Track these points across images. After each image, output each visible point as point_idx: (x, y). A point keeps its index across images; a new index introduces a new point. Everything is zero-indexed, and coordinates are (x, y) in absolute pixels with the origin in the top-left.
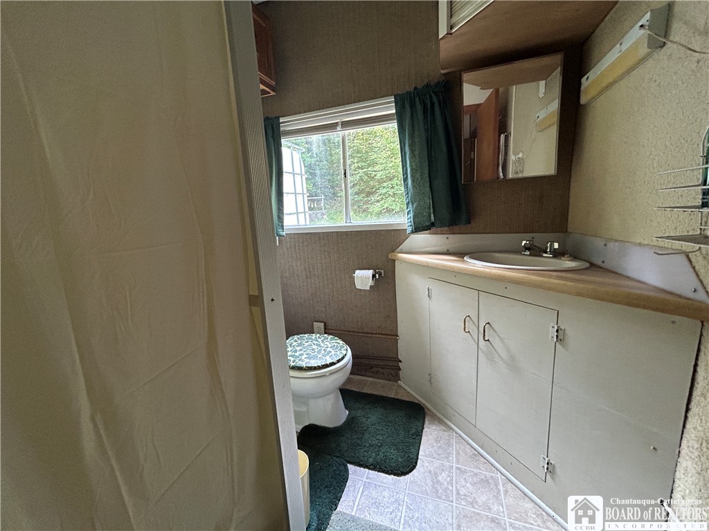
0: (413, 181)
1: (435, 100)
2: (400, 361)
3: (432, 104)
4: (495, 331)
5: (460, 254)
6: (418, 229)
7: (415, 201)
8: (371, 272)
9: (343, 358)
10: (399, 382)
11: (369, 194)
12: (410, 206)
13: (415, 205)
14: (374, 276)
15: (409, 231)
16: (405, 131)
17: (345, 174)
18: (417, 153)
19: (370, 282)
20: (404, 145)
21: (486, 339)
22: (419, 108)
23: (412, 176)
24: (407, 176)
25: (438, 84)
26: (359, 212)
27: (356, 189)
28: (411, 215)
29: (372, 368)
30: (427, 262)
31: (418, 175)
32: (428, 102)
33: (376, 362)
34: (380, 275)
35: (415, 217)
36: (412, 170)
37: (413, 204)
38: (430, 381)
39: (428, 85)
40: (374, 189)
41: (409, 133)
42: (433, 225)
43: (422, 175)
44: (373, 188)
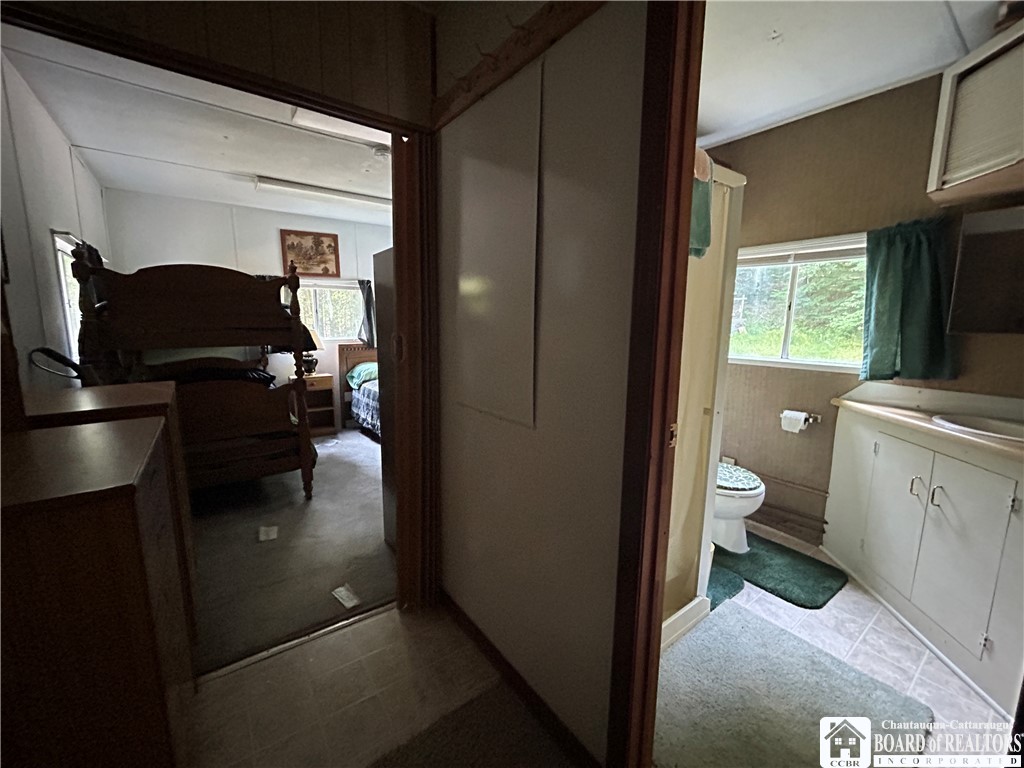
0: (876, 325)
1: (923, 238)
2: (827, 523)
3: (919, 243)
4: (947, 495)
5: (930, 413)
6: (874, 376)
7: (876, 347)
8: (803, 415)
9: (755, 488)
10: (821, 547)
11: (835, 296)
12: (868, 350)
13: (874, 351)
14: (806, 420)
15: (862, 376)
16: (875, 270)
17: (790, 307)
18: (887, 295)
19: (801, 426)
20: (872, 285)
21: (935, 502)
22: (900, 248)
23: (877, 319)
24: (870, 318)
25: (930, 221)
26: (808, 325)
27: (809, 288)
28: (868, 360)
29: (785, 522)
30: (878, 415)
31: (885, 318)
32: (914, 241)
33: (792, 517)
34: (815, 419)
35: (872, 363)
36: (877, 312)
37: (872, 349)
38: (862, 546)
39: (916, 223)
40: (847, 289)
41: (880, 273)
42: (897, 374)
43: (890, 319)
44: (845, 286)
